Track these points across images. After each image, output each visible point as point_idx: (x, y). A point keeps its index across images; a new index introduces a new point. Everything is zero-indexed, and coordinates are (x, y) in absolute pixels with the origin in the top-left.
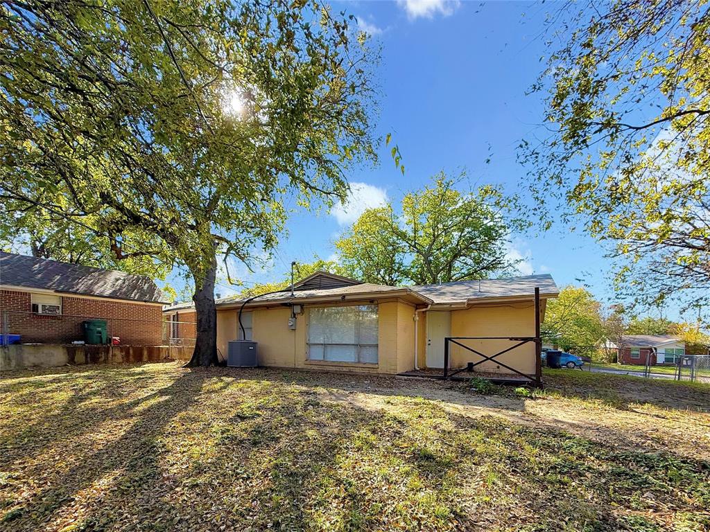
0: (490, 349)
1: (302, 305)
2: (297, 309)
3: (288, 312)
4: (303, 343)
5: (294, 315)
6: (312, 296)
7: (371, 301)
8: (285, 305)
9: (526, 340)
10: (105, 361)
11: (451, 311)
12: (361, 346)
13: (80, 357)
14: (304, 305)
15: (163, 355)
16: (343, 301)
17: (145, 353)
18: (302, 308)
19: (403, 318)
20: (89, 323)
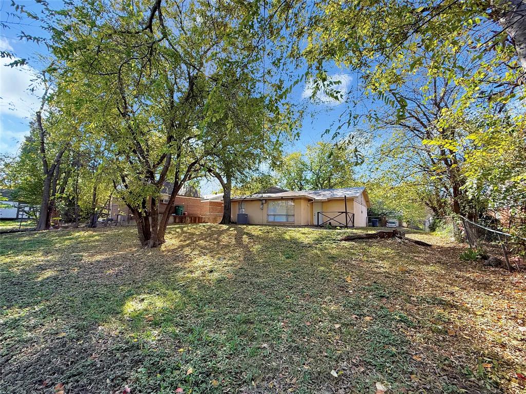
0: (331, 215)
1: (266, 200)
2: (264, 202)
3: (260, 202)
4: (266, 215)
5: (263, 204)
6: (269, 197)
7: (292, 199)
8: (259, 200)
9: (343, 213)
10: (185, 222)
11: (322, 202)
12: (288, 215)
13: (177, 220)
14: (267, 200)
15: (203, 221)
16: (282, 199)
17: (197, 219)
18: (266, 201)
19: (304, 205)
20: (178, 207)
